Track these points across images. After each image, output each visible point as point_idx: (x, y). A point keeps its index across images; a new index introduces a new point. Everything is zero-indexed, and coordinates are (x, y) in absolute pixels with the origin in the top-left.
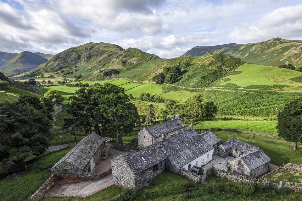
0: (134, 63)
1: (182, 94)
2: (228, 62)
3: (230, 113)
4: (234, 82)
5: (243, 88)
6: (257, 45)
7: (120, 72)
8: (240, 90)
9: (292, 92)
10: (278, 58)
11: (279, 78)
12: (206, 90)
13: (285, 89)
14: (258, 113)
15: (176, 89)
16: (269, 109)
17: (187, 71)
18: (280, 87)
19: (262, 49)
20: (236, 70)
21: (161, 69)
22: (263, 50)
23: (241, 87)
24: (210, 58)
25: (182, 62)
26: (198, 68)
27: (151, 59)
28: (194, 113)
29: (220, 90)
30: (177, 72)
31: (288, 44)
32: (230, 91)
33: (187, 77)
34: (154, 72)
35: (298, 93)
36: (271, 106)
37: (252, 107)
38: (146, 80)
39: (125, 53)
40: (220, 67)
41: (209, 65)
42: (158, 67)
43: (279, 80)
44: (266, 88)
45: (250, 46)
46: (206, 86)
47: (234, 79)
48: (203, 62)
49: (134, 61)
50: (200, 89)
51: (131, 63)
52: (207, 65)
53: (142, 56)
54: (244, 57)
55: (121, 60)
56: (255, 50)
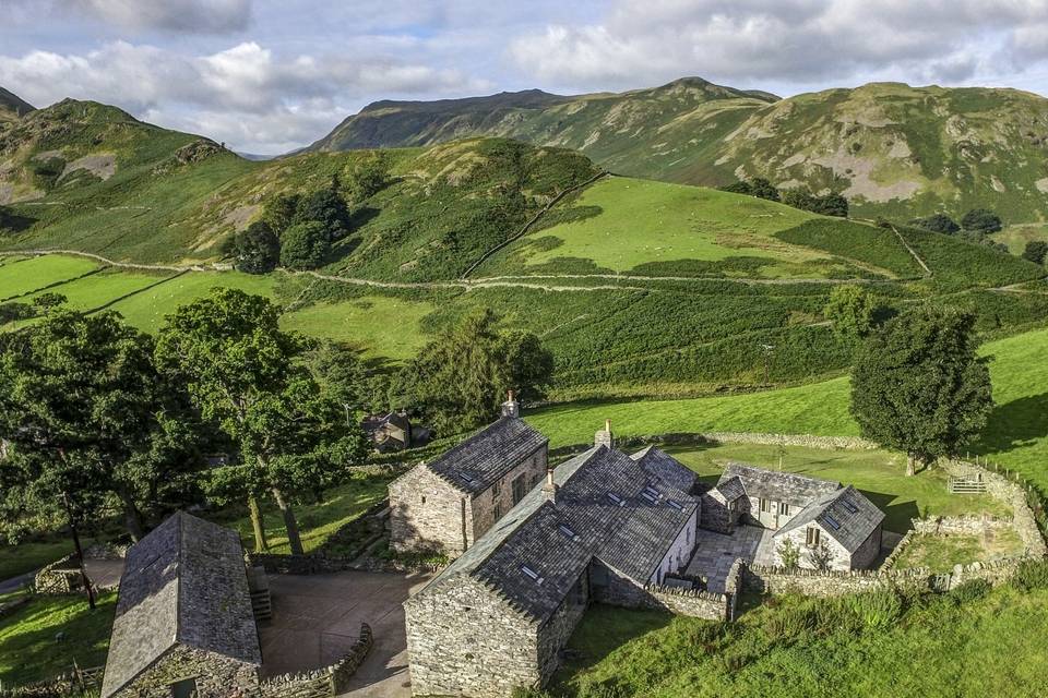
0: (105, 178)
1: (371, 310)
2: (543, 170)
3: (592, 378)
4: (579, 254)
5: (622, 273)
6: (627, 102)
7: (34, 221)
8: (613, 284)
9: (792, 282)
10: (706, 152)
11: (736, 231)
12: (469, 289)
13: (766, 271)
14: (690, 368)
15: (341, 293)
16: (727, 349)
17: (375, 213)
18: (751, 265)
19: (645, 117)
20: (579, 203)
21: (251, 203)
22: (650, 122)
23: (613, 272)
24: (467, 156)
25: (346, 170)
26: (421, 197)
27: (188, 159)
28: (472, 390)
29: (531, 286)
30: (332, 218)
31: (732, 101)
32: (572, 289)
33: (379, 238)
34: (218, 220)
35: (809, 285)
36: (731, 337)
37: (666, 346)
38: (184, 255)
39: (43, 126)
40: (513, 192)
41: (468, 184)
42: (234, 195)
43: (738, 240)
44: (703, 270)
45: (601, 106)
46: (467, 272)
47: (576, 240)
48: (441, 173)
49: (101, 163)
50: (445, 286)
51: (87, 178)
52: (456, 184)
53: (138, 141)
54: (582, 148)
55: (28, 162)
56: (620, 122)
